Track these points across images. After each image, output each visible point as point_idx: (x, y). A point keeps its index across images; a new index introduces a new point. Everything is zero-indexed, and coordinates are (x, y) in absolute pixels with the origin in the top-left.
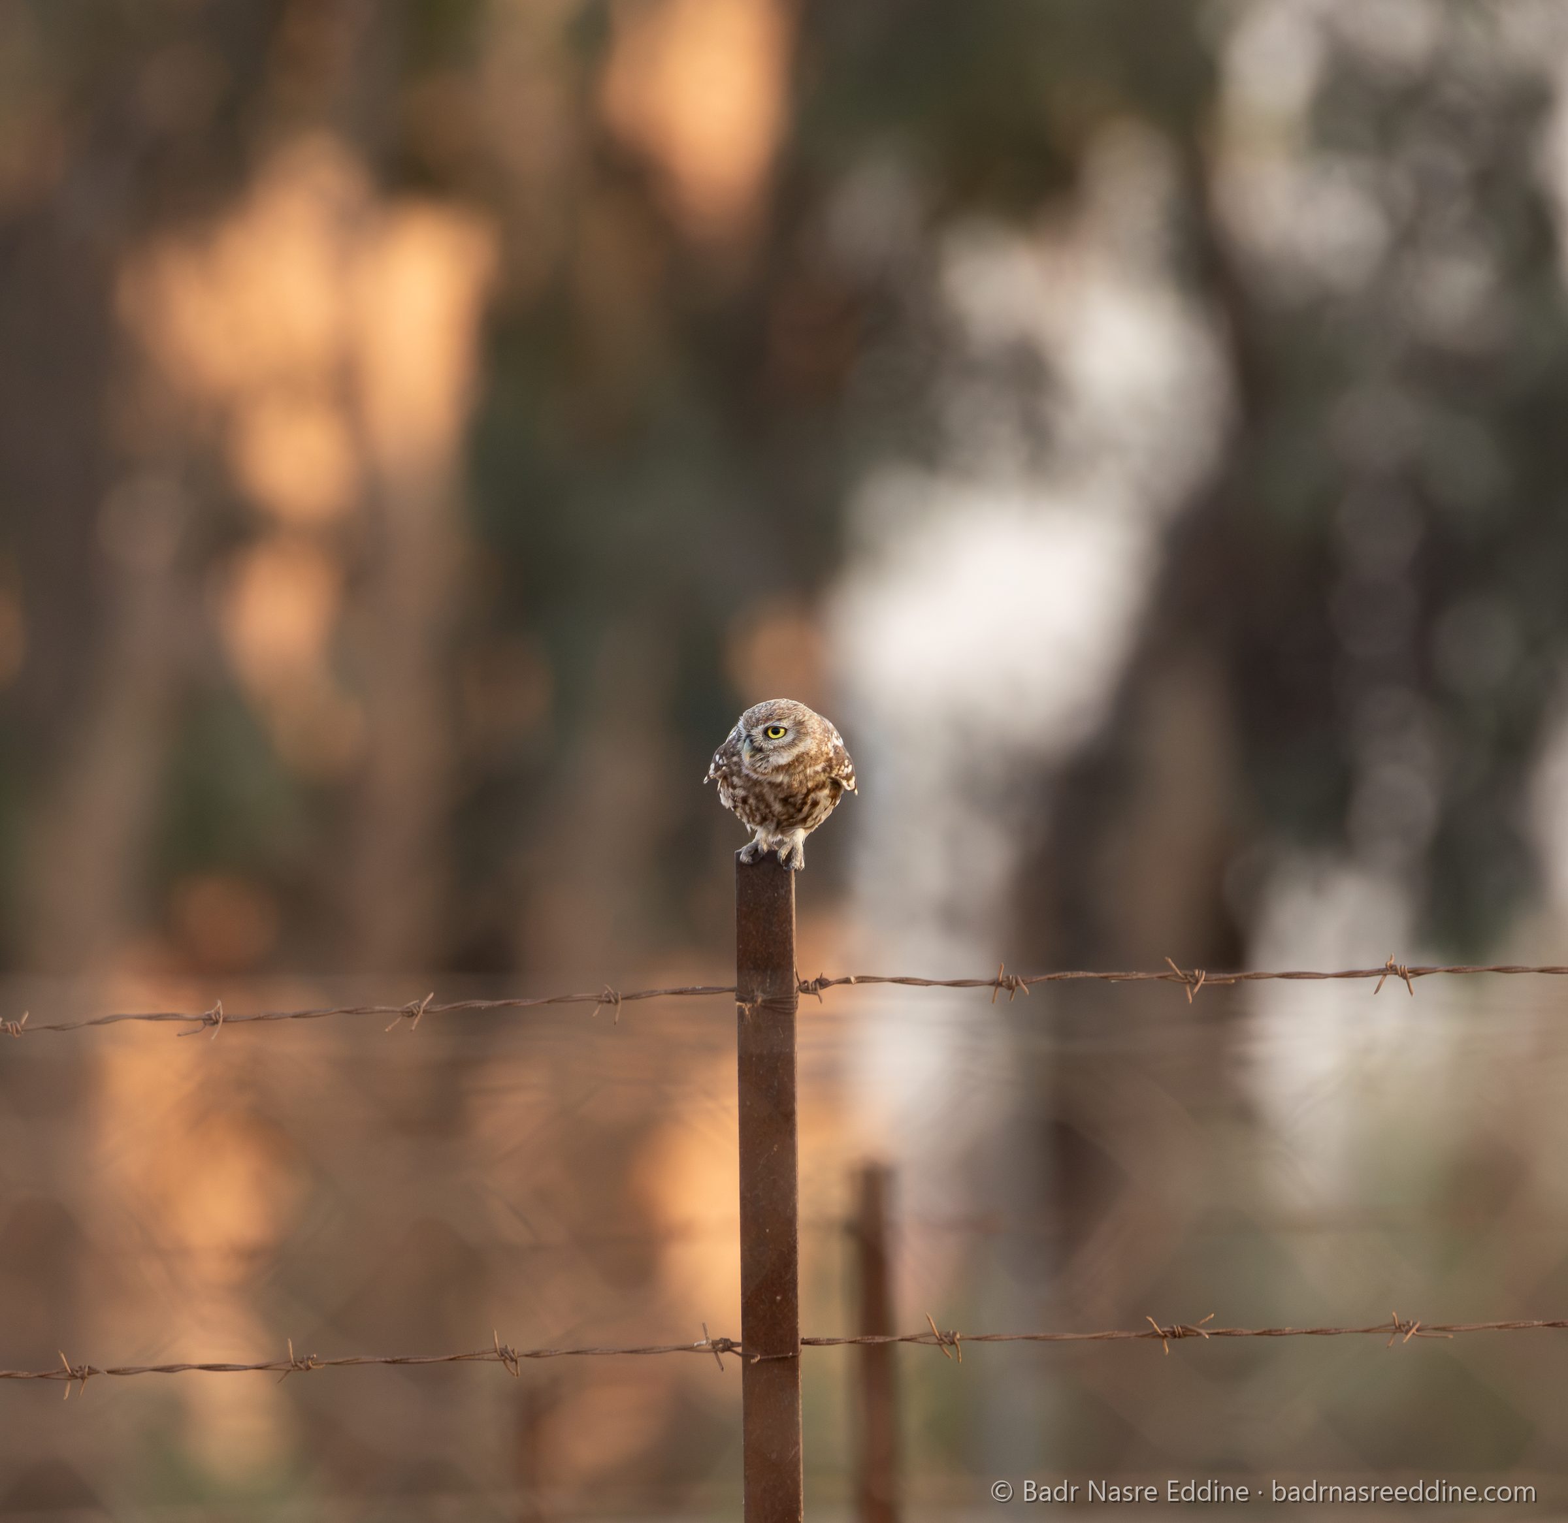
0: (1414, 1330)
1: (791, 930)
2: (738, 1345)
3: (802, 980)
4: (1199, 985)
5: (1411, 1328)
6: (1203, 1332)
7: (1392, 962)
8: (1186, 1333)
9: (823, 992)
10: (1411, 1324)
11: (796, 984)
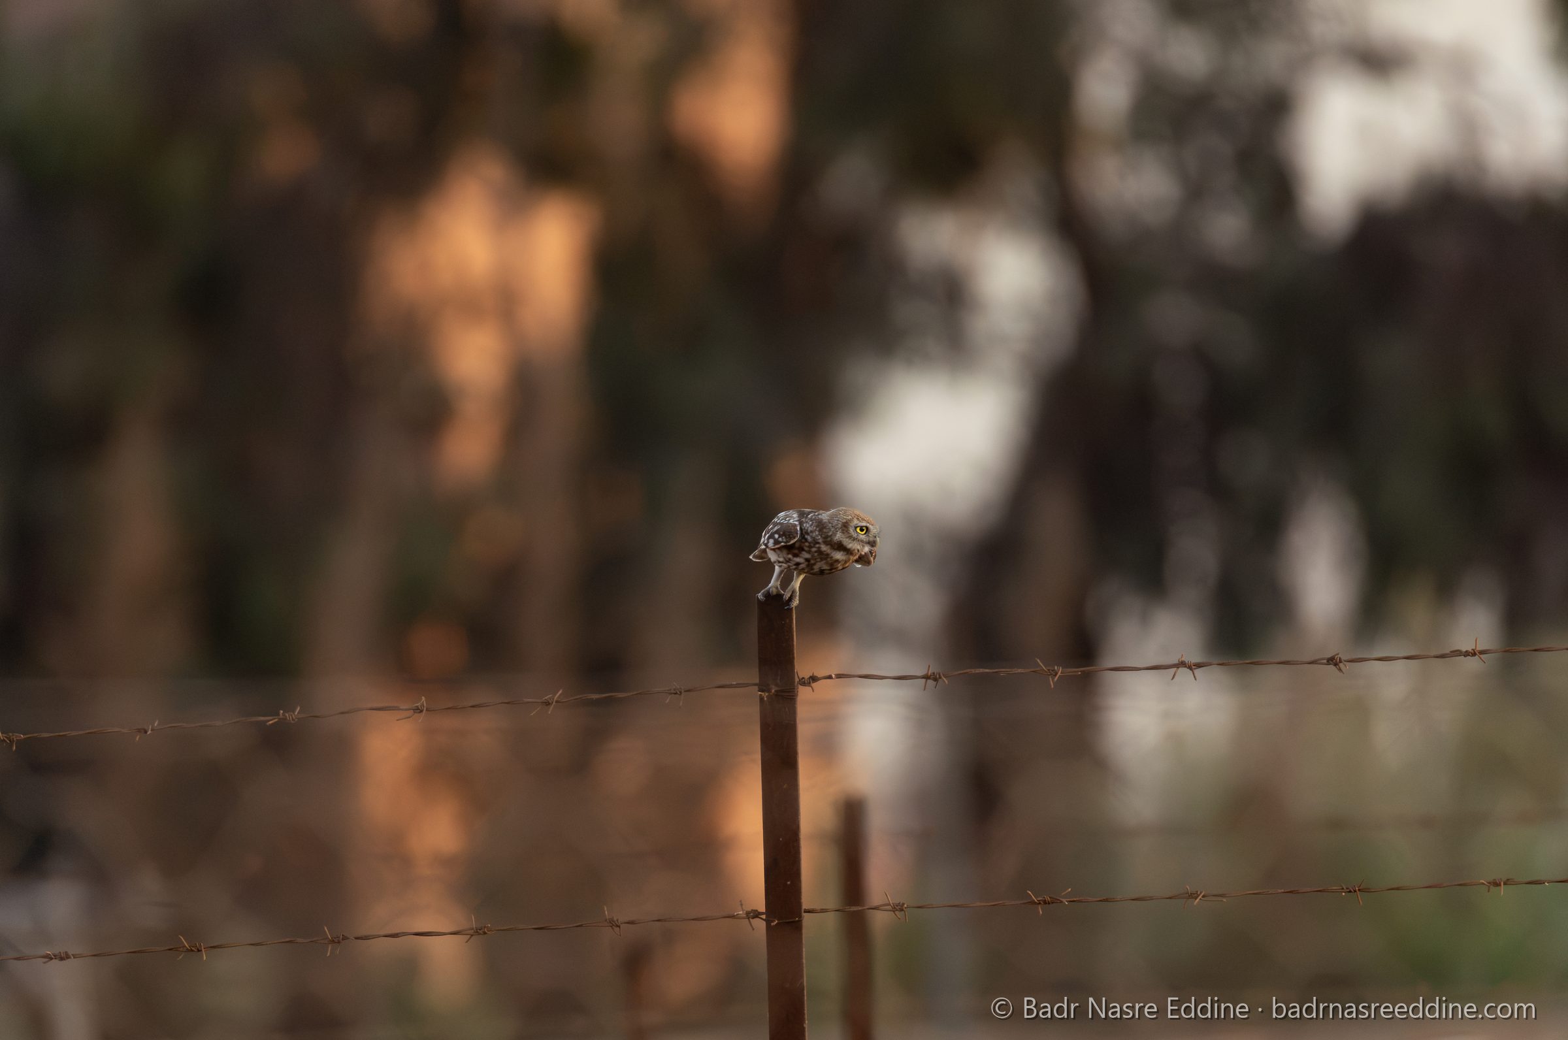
0: (1200, 897)
1: (793, 645)
2: (762, 914)
3: (801, 677)
4: (1058, 676)
5: (1199, 896)
6: (1064, 900)
7: (1183, 659)
8: (1054, 901)
9: (814, 685)
10: (1199, 893)
11: (797, 680)
